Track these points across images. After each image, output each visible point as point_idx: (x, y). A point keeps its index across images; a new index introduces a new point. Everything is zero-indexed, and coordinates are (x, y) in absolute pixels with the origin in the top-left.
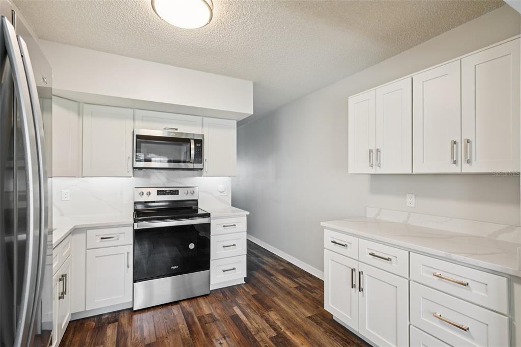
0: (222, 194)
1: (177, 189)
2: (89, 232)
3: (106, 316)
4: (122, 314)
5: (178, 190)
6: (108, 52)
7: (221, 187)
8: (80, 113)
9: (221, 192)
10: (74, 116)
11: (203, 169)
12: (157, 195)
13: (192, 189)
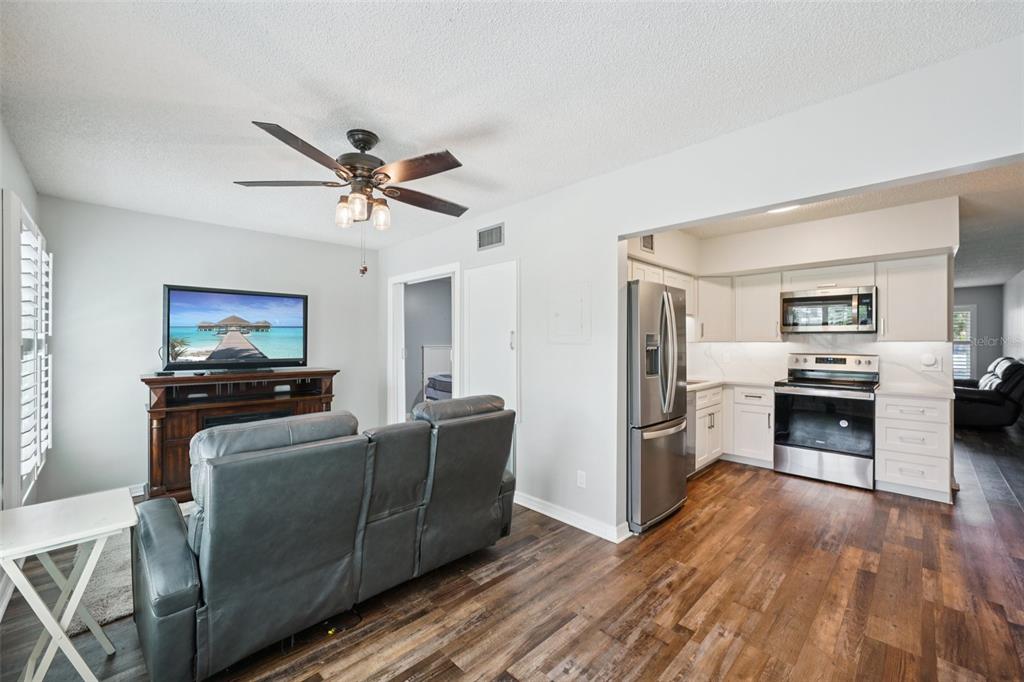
0: (931, 368)
1: (843, 357)
2: (736, 389)
5: (845, 359)
6: (761, 228)
7: (928, 358)
8: (732, 286)
9: (928, 366)
10: (727, 290)
11: (876, 332)
12: (817, 362)
13: (868, 358)
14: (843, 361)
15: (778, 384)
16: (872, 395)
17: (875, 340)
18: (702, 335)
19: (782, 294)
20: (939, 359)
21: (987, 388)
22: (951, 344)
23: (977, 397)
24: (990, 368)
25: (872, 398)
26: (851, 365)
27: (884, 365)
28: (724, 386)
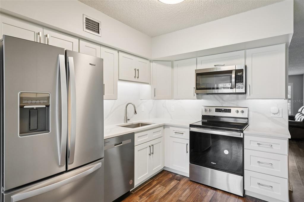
0: (276, 115)
2: (170, 128)
3: (178, 176)
4: (184, 179)
5: (230, 109)
7: (274, 109)
8: (172, 67)
9: (274, 114)
10: (169, 69)
11: (246, 93)
12: (216, 111)
13: (242, 109)
14: (229, 111)
15: (191, 126)
16: (242, 134)
17: (245, 99)
18: (155, 96)
19: (196, 70)
20: (281, 110)
21: (299, 121)
22: (287, 100)
23: (296, 125)
24: (300, 110)
25: (242, 137)
26: (233, 114)
27: (251, 113)
28: (164, 126)
